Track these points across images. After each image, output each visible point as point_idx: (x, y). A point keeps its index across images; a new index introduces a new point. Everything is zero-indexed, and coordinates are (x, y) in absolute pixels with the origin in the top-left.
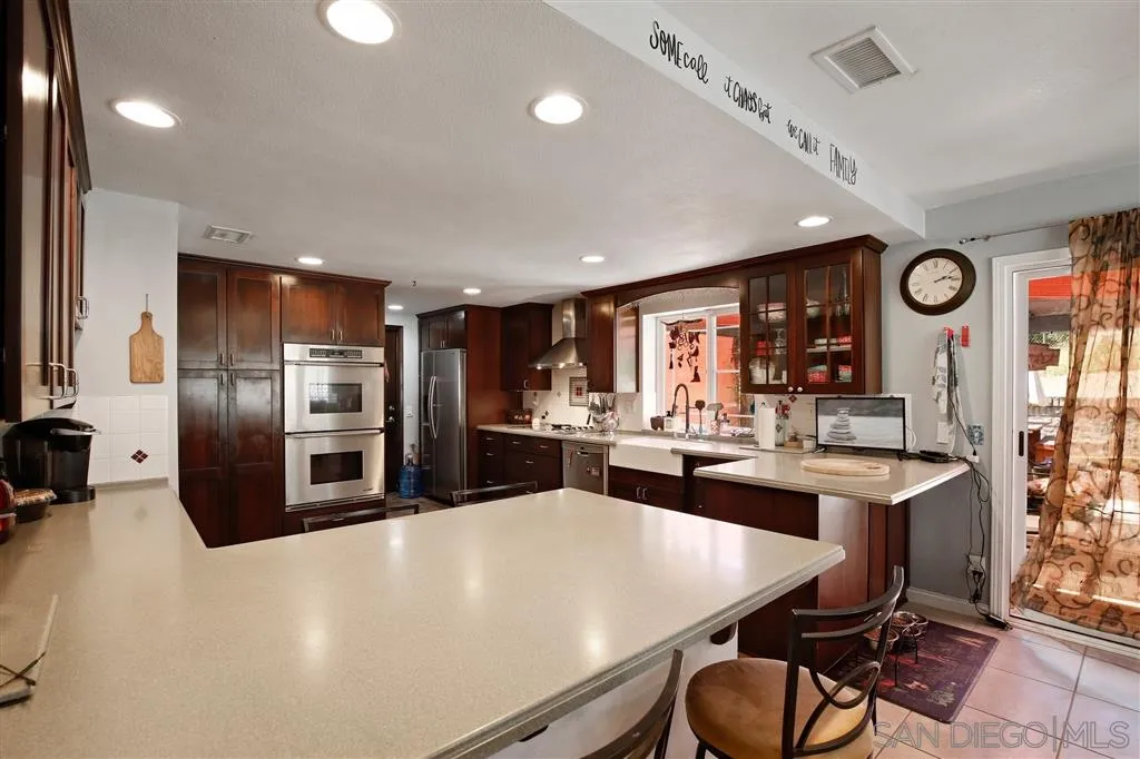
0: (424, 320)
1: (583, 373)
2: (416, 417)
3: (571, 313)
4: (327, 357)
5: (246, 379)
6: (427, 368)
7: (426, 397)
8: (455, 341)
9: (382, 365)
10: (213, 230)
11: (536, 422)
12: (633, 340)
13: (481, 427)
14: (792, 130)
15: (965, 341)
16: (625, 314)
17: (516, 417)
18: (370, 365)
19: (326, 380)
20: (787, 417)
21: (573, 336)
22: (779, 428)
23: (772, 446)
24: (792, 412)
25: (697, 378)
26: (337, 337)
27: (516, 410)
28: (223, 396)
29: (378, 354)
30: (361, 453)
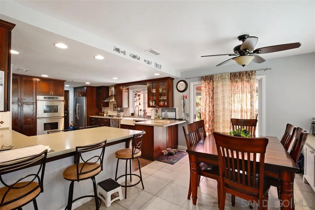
0: (75, 89)
1: (116, 103)
2: (73, 114)
3: (113, 88)
4: (49, 99)
5: (26, 104)
6: (76, 101)
7: (76, 109)
8: (84, 94)
9: (63, 101)
10: (19, 69)
11: (105, 115)
12: (128, 95)
13: (90, 116)
14: (145, 61)
15: (186, 97)
16: (125, 90)
17: (100, 114)
18: (60, 101)
19: (45, 104)
20: (157, 112)
21: (114, 94)
22: (156, 115)
23: (153, 118)
24: (158, 112)
25: (140, 104)
26: (51, 94)
27: (100, 112)
28: (19, 108)
29: (62, 98)
30: (58, 123)
